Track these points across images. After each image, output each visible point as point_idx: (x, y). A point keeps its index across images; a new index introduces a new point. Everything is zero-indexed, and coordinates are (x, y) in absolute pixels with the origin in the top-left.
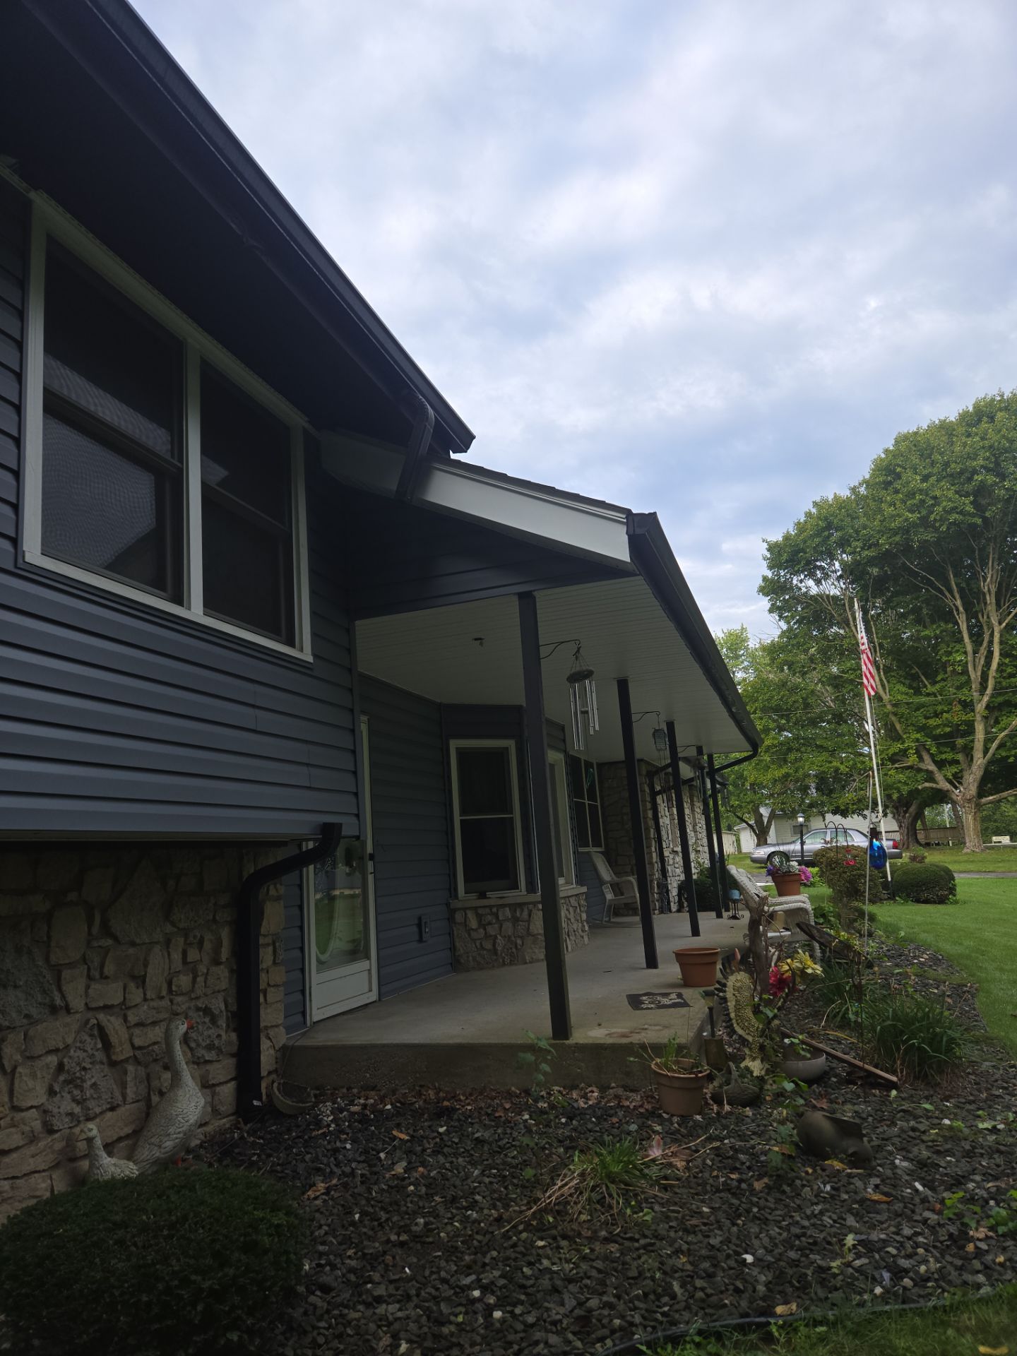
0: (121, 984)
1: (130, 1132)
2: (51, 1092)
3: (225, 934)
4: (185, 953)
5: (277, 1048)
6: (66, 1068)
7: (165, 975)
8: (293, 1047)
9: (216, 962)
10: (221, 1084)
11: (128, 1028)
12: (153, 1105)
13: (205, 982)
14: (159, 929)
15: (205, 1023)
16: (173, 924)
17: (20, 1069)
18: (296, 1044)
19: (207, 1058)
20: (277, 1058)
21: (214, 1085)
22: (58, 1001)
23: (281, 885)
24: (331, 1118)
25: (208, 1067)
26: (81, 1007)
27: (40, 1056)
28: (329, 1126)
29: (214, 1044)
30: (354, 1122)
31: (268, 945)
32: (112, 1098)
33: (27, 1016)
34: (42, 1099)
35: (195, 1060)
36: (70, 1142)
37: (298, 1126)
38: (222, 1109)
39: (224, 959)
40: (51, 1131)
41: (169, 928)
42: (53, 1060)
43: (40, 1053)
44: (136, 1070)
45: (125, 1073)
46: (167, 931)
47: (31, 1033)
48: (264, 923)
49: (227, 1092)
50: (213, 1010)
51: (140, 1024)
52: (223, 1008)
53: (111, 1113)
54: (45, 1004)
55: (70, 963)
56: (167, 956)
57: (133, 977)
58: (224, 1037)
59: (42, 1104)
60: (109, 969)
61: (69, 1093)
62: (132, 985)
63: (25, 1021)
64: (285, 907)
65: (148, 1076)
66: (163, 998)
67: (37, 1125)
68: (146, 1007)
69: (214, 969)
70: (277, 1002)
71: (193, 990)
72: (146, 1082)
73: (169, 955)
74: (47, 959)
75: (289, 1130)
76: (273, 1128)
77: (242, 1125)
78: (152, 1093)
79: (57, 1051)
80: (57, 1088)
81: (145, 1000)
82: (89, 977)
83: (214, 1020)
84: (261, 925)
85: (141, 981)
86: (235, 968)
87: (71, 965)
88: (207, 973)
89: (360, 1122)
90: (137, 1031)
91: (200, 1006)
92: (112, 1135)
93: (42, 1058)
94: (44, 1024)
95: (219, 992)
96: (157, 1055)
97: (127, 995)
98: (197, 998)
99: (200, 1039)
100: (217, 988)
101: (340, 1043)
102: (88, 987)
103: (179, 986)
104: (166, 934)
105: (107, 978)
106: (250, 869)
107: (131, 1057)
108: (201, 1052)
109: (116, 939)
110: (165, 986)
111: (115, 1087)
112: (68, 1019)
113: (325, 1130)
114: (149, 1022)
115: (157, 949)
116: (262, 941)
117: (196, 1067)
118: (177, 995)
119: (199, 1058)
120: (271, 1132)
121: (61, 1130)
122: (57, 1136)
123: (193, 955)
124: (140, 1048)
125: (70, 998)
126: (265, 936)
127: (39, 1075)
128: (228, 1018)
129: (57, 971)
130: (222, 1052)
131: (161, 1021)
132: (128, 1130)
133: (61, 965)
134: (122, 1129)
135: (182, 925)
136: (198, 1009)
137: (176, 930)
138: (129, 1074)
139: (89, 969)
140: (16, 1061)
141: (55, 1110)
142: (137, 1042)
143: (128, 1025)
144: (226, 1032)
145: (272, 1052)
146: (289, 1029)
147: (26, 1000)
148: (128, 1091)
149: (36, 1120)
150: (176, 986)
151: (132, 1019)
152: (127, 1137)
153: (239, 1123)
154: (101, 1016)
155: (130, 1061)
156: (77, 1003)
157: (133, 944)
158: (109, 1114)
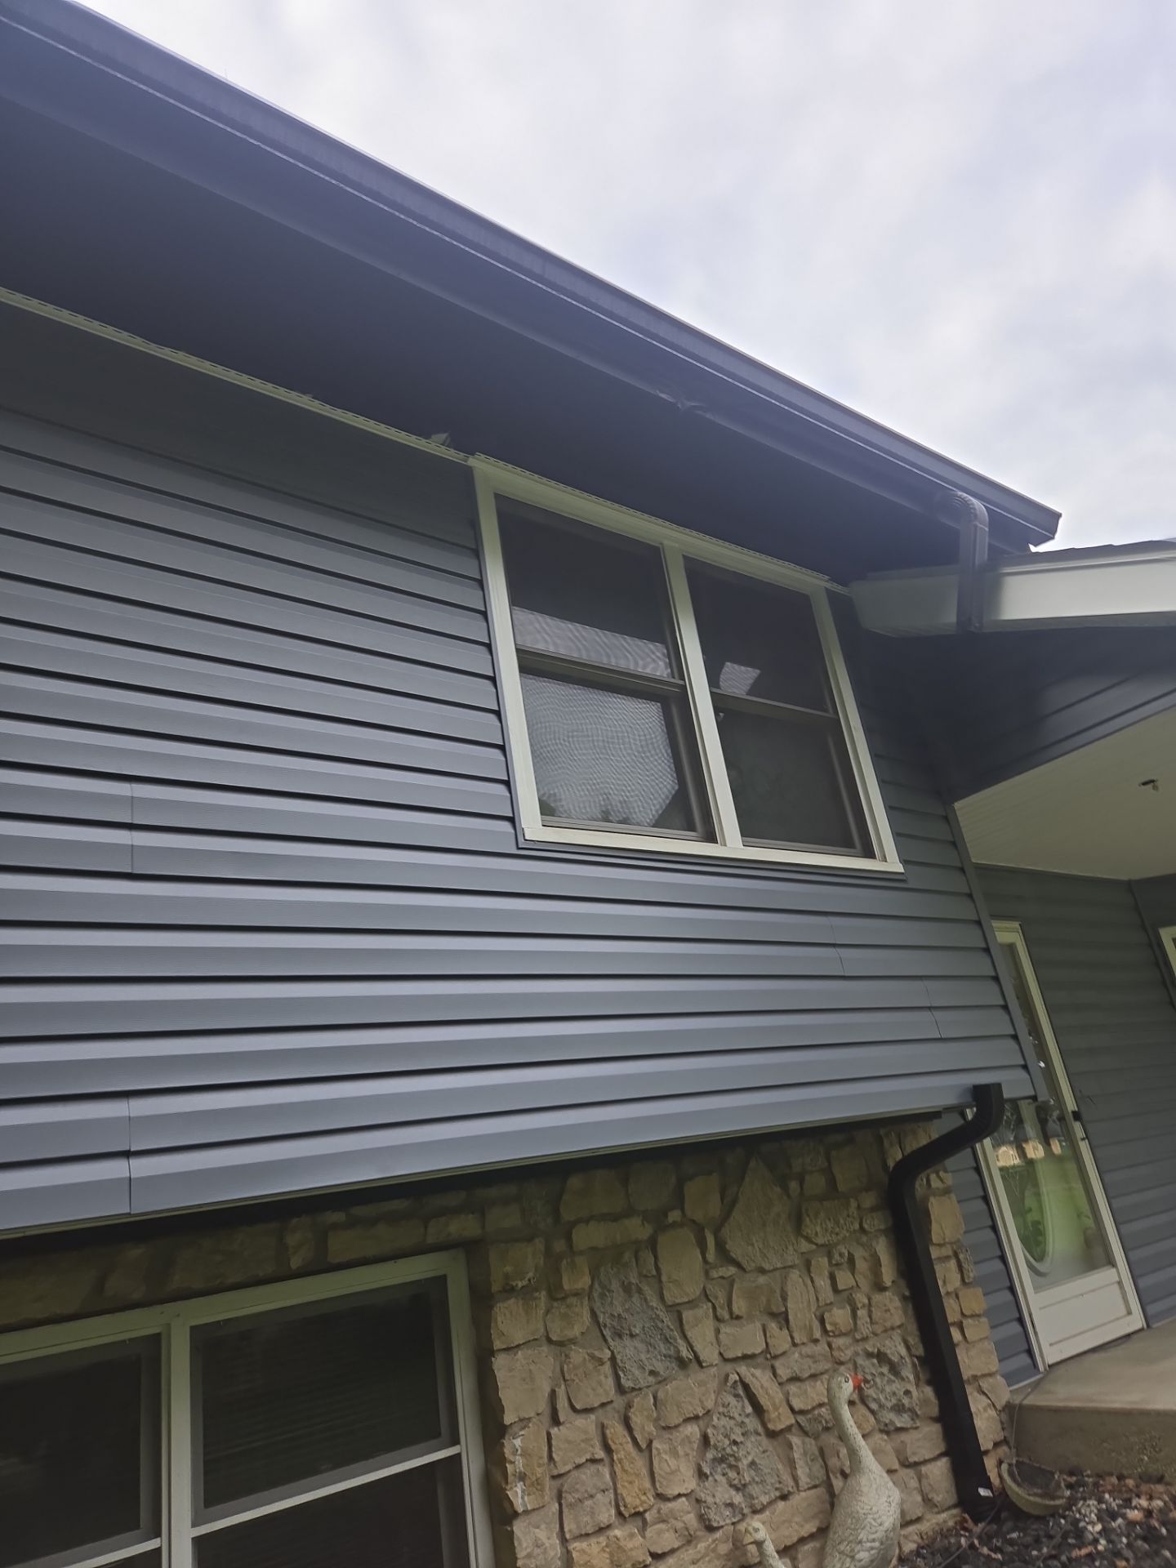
0: (758, 1325)
1: (814, 1530)
2: (701, 1475)
3: (883, 1248)
4: (832, 1278)
5: (999, 1407)
6: (712, 1443)
7: (813, 1309)
8: (1021, 1407)
9: (880, 1287)
10: (925, 1462)
11: (780, 1384)
12: (837, 1492)
13: (870, 1317)
14: (791, 1248)
15: (882, 1374)
16: (808, 1239)
17: (656, 1444)
18: (1026, 1402)
19: (899, 1425)
20: (1002, 1423)
21: (916, 1464)
22: (685, 1353)
23: (946, 1171)
24: (1099, 1527)
25: (904, 1437)
26: (716, 1359)
27: (677, 1426)
28: (1096, 1541)
29: (903, 1405)
30: (1135, 1539)
31: (947, 1258)
32: (780, 1483)
33: (652, 1373)
34: (691, 1484)
35: (882, 1428)
36: (738, 1544)
37: (1050, 1537)
38: (938, 1498)
39: (888, 1283)
40: (711, 1529)
41: (805, 1246)
42: (693, 1430)
43: (677, 1422)
44: (804, 1443)
45: (790, 1446)
46: (804, 1250)
47: (661, 1395)
48: (935, 1227)
49: (939, 1472)
50: (890, 1356)
51: (795, 1379)
52: (903, 1352)
53: (783, 1503)
54: (670, 1356)
55: (689, 1302)
56: (809, 1282)
57: (773, 1315)
58: (915, 1393)
59: (692, 1491)
60: (740, 1306)
61: (724, 1475)
62: (773, 1326)
63: (651, 1379)
64: (959, 1202)
65: (821, 1451)
66: (816, 1341)
67: (691, 1519)
68: (797, 1355)
69: (878, 1298)
70: (981, 1339)
71: (856, 1328)
72: (820, 1460)
73: (812, 1281)
74: (662, 1298)
75: (1037, 1542)
76: (1014, 1535)
77: (970, 1524)
78: (831, 1475)
79: (696, 1418)
80: (707, 1470)
81: (795, 1345)
82: (717, 1318)
83: (894, 1369)
84: (930, 1232)
85: (783, 1319)
86: (907, 1293)
87: (692, 1304)
88: (870, 1304)
89: (1145, 1539)
90: (793, 1388)
91: (870, 1350)
92: (791, 1535)
93: (681, 1429)
94: (674, 1382)
95: (893, 1328)
96: (826, 1422)
97: (768, 1340)
98: (865, 1339)
99: (881, 1397)
100: (888, 1325)
101: (1091, 1405)
102: (718, 1331)
103: (834, 1324)
104: (802, 1253)
105: (738, 1318)
106: (895, 1155)
107: (792, 1426)
108: (889, 1416)
109: (738, 1265)
110: (816, 1324)
111: (780, 1466)
112: (702, 1375)
113: (1090, 1549)
114: (807, 1375)
115: (795, 1275)
116: (935, 1253)
117: (885, 1437)
118: (835, 1336)
119: (886, 1425)
120: (1012, 1542)
121: (722, 1527)
122: (718, 1534)
123: (844, 1279)
124: (802, 1412)
125: (698, 1347)
126: (940, 1245)
127: (681, 1453)
128: (914, 1365)
129: (676, 1311)
130: (917, 1415)
131: (822, 1374)
132: (811, 1527)
133: (679, 1304)
134: (802, 1526)
135: (820, 1241)
136: (869, 1355)
137: (814, 1247)
138: (795, 1448)
139: (714, 1308)
140: (649, 1433)
141: (710, 1500)
142: (798, 1404)
143: (780, 1380)
144: (917, 1385)
145: (992, 1413)
146: (1011, 1378)
147: (648, 1351)
148: (799, 1472)
149: (689, 1513)
150: (831, 1324)
151: (784, 1373)
152: (812, 1536)
153: (966, 1522)
154: (743, 1369)
155: (794, 1430)
156: (709, 1354)
157: (762, 1271)
158: (781, 1504)
